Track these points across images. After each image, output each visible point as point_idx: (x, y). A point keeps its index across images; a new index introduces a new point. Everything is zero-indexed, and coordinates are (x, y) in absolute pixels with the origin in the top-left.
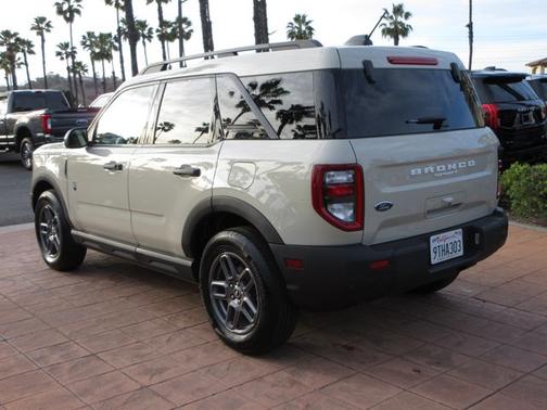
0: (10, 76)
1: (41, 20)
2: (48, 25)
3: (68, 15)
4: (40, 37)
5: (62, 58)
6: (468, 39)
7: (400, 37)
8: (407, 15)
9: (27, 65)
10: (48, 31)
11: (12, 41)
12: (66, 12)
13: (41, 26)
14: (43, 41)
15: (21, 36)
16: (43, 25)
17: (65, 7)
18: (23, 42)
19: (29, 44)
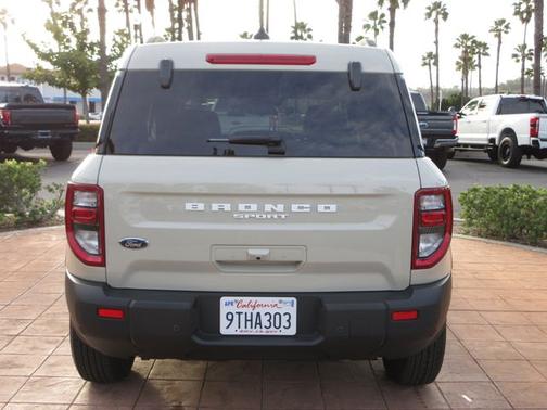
2: (507, 27)
3: (525, 15)
4: (497, 39)
5: (518, 61)
9: (480, 67)
10: (506, 32)
11: (469, 43)
12: (522, 13)
13: (500, 28)
14: (500, 43)
15: (478, 39)
16: (502, 27)
17: (524, 7)
18: (480, 45)
19: (485, 46)
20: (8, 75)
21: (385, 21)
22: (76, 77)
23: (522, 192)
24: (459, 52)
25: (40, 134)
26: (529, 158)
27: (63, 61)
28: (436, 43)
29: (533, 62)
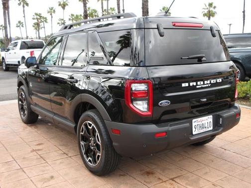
0: (37, 32)
1: (52, 9)
6: (243, 18)
7: (211, 17)
8: (215, 7)
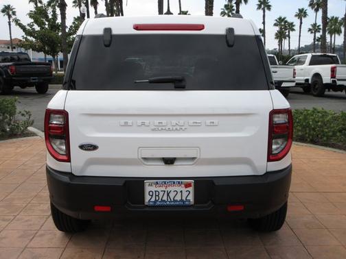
20: (11, 46)
21: (234, 10)
22: (49, 45)
23: (319, 112)
24: (277, 28)
25: (32, 79)
26: (329, 91)
27: (40, 36)
28: (264, 23)
29: (321, 33)
